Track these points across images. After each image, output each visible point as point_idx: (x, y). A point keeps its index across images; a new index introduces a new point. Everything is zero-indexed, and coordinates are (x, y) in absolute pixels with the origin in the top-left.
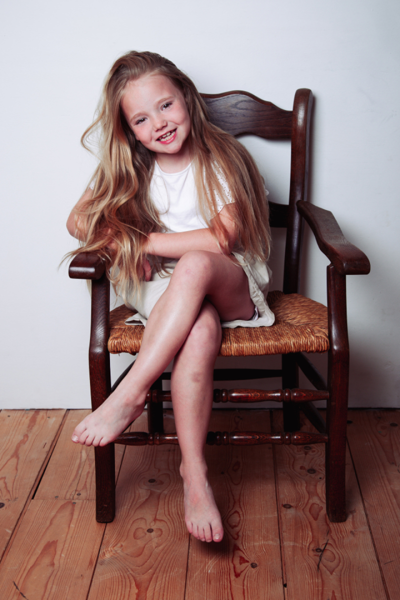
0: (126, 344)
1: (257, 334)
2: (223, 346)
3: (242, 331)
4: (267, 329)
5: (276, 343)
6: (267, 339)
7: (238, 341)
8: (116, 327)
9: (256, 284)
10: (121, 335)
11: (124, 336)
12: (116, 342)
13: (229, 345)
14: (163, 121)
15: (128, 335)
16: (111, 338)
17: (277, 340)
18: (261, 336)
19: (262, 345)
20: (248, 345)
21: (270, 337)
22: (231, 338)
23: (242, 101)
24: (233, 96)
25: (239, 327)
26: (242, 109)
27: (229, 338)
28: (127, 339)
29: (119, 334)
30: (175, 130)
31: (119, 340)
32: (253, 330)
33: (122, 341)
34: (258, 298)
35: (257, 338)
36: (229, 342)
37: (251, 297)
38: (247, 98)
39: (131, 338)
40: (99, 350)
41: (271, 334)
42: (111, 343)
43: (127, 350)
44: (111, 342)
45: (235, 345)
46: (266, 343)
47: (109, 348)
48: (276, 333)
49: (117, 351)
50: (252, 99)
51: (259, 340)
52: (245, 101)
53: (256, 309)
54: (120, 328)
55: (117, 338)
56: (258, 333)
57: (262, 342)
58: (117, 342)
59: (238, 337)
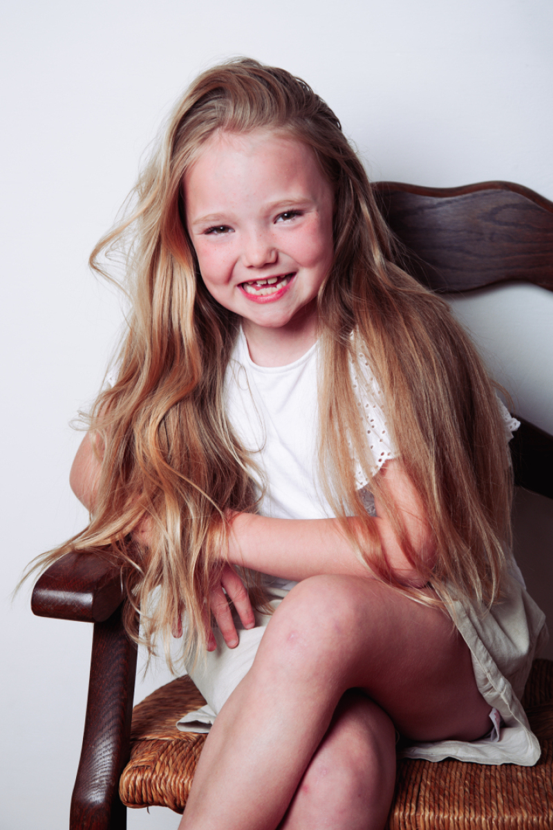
0: (162, 787)
1: (490, 786)
2: (398, 814)
3: (455, 774)
4: (519, 774)
5: (535, 819)
6: (512, 805)
7: (436, 806)
8: (148, 737)
9: (490, 661)
10: (154, 761)
11: (162, 763)
12: (139, 778)
13: (413, 814)
14: (270, 250)
15: (170, 762)
16: (129, 767)
17: (539, 810)
18: (499, 796)
19: (497, 822)
20: (461, 818)
21: (522, 800)
22: (422, 793)
23: (507, 206)
24: (485, 194)
25: (450, 760)
26: (506, 224)
27: (416, 790)
28: (166, 774)
29: (151, 756)
30: (290, 276)
31: (148, 774)
32: (483, 775)
33: (154, 777)
34: (497, 690)
35: (489, 797)
36: (413, 805)
37: (481, 690)
38: (517, 198)
39: (176, 772)
40: (97, 797)
41: (526, 789)
42: (128, 779)
43: (166, 802)
44: (126, 779)
45: (427, 815)
46: (507, 817)
47: (123, 792)
48: (539, 790)
49: (142, 803)
50: (530, 201)
51: (491, 805)
52: (514, 206)
53: (493, 717)
54: (158, 741)
55: (141, 769)
56: (493, 784)
57: (498, 812)
58: (142, 780)
59: (441, 791)
